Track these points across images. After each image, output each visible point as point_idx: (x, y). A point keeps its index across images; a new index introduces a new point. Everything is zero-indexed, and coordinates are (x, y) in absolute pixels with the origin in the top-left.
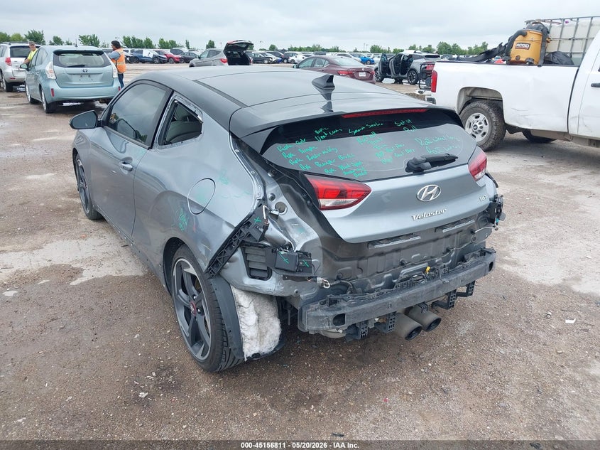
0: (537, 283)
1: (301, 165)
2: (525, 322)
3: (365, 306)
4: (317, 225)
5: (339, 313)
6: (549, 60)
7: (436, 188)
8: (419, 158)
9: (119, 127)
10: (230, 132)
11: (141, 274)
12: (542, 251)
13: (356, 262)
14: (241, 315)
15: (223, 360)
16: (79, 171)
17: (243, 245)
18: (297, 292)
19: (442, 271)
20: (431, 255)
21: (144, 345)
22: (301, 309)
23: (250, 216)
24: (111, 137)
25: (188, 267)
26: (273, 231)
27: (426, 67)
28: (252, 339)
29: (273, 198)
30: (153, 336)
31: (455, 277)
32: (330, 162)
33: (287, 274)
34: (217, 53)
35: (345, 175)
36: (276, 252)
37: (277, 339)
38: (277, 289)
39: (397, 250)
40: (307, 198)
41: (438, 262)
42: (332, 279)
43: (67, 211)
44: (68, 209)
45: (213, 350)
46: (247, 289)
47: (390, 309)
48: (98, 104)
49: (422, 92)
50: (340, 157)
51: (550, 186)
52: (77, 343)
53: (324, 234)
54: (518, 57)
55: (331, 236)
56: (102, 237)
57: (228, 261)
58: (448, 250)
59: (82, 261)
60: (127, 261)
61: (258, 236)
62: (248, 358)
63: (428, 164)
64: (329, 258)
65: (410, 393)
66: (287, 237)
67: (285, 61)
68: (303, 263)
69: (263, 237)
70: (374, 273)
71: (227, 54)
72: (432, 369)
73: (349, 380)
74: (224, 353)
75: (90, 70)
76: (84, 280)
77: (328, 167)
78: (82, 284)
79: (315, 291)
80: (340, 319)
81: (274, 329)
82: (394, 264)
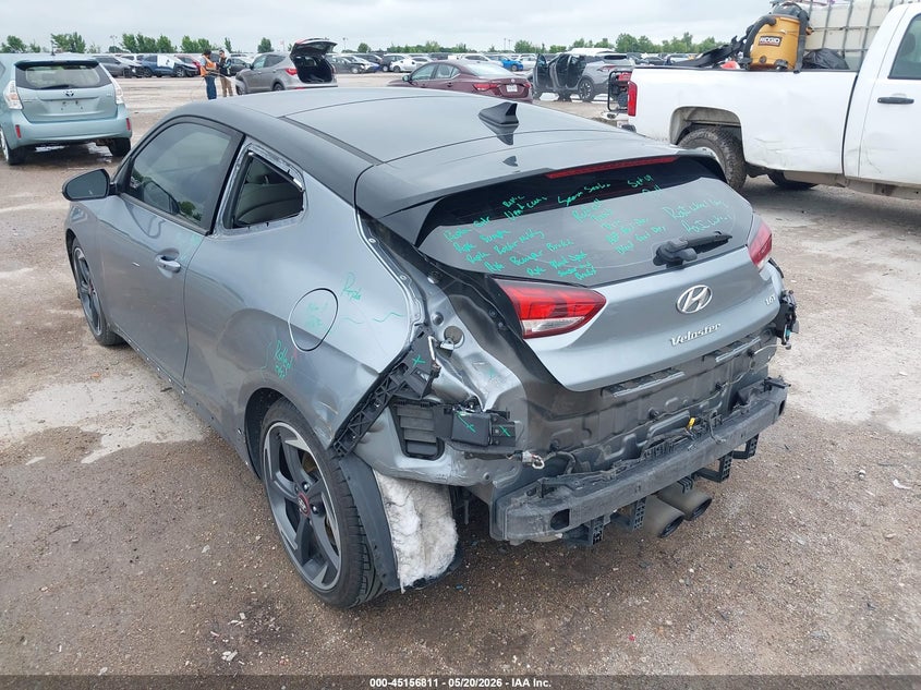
0: (833, 420)
1: (487, 264)
2: (828, 488)
3: (600, 493)
4: (518, 363)
5: (560, 508)
6: (810, 62)
7: (705, 290)
8: (677, 242)
9: (146, 194)
10: (357, 208)
11: (199, 438)
12: (831, 367)
13: (580, 419)
14: (392, 519)
15: (363, 591)
16: (78, 267)
17: (394, 404)
18: (487, 477)
19: (712, 421)
20: (694, 397)
21: (219, 564)
22: (495, 504)
23: (404, 354)
24: (134, 211)
25: (294, 437)
26: (447, 379)
27: (617, 77)
28: (412, 557)
29: (439, 321)
30: (233, 547)
31: (732, 432)
32: (534, 256)
33: (474, 450)
34: (279, 59)
35: (562, 276)
36: (451, 413)
37: (452, 551)
38: (454, 474)
39: (645, 395)
40: (498, 318)
41: (703, 408)
42: (543, 451)
43: (62, 333)
44: (64, 329)
45: (346, 577)
46: (403, 475)
47: (639, 493)
48: (93, 147)
49: (613, 117)
50: (549, 245)
51: (822, 259)
52: (105, 569)
53: (530, 377)
54: (763, 58)
55: (542, 382)
56: (127, 375)
57: (368, 430)
58: (718, 388)
59: (97, 420)
60: (174, 416)
61: (421, 388)
62: (407, 588)
63: (691, 251)
64: (538, 417)
65: (669, 623)
66: (470, 387)
67: (385, 69)
68: (501, 430)
69: (429, 390)
70: (607, 435)
71: (296, 62)
72: (696, 578)
73: (567, 607)
74: (364, 580)
75: (77, 92)
76: (104, 453)
77: (531, 264)
78: (101, 460)
79: (516, 473)
80: (561, 518)
81: (446, 535)
82: (639, 418)
